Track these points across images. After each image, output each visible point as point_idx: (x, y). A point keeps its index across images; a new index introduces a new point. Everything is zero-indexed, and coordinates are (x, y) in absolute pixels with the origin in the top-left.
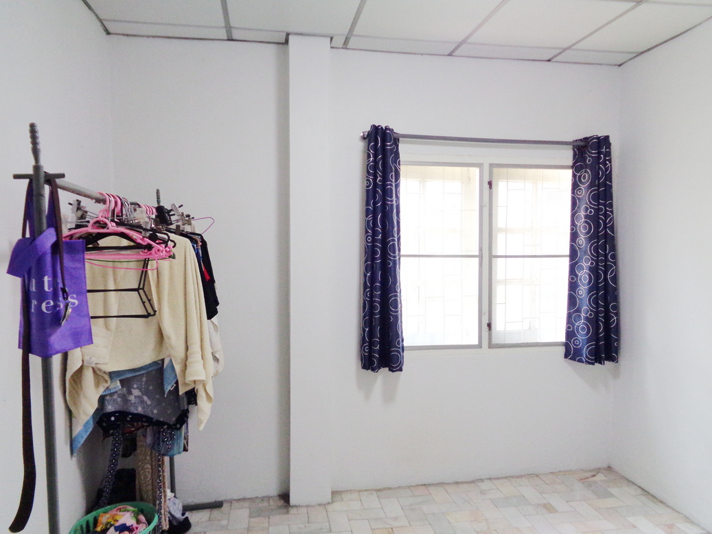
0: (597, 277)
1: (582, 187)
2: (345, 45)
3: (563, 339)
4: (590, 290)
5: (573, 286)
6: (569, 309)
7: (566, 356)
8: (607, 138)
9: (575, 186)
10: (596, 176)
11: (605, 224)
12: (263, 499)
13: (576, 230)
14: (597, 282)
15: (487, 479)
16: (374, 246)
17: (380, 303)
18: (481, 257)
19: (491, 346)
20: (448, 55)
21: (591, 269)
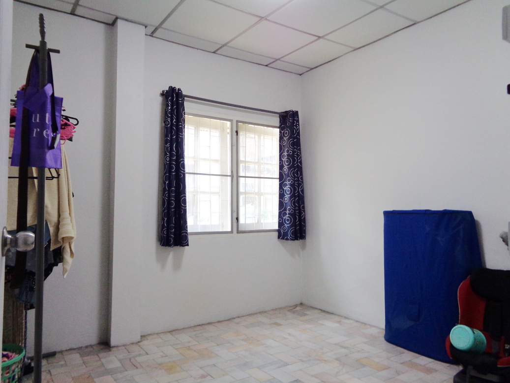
0: (295, 189)
1: (285, 139)
2: (152, 35)
3: (277, 227)
4: (291, 197)
5: (281, 196)
6: (280, 209)
7: (279, 238)
8: (297, 112)
9: (281, 139)
10: (292, 133)
11: (298, 160)
12: (87, 347)
13: (283, 164)
14: (294, 193)
15: (237, 317)
16: (170, 164)
17: (175, 201)
18: (232, 176)
19: (238, 232)
20: (213, 52)
21: (291, 185)
